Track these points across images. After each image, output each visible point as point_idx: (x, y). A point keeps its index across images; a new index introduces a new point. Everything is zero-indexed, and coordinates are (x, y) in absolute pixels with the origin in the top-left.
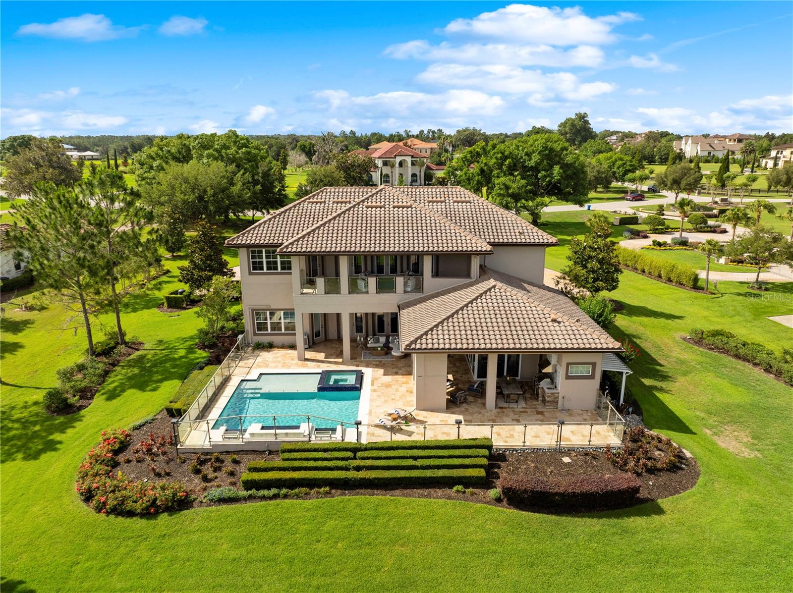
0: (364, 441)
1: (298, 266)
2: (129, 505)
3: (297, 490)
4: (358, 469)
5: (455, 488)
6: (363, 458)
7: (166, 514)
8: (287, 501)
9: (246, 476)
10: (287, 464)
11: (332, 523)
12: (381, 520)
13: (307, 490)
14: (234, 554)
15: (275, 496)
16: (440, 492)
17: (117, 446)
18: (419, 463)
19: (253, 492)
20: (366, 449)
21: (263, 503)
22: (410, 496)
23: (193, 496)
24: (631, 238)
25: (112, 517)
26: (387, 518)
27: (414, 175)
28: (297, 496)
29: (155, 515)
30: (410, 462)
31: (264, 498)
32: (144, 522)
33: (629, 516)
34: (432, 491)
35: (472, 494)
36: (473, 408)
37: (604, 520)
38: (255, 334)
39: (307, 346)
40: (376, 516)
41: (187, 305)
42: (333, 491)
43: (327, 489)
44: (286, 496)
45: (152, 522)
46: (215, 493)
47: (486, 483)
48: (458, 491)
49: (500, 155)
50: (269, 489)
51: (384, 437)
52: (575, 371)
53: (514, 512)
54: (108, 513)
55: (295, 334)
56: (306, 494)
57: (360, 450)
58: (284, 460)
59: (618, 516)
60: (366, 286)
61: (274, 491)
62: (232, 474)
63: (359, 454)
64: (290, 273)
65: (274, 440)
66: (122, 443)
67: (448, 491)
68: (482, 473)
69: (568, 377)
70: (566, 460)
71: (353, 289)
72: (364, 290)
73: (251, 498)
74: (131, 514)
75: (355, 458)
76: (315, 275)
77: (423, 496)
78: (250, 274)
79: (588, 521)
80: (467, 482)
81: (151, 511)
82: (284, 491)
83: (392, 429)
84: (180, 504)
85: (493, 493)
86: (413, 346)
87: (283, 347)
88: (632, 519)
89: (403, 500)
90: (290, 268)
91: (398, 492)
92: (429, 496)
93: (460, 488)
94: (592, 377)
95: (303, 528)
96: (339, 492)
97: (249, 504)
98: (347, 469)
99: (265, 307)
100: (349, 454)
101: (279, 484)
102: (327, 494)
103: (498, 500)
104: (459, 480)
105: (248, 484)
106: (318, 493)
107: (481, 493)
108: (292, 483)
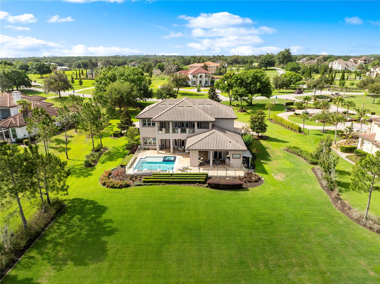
0: (174, 173)
1: (157, 125)
2: (115, 186)
3: (156, 183)
4: (172, 179)
6: (174, 177)
7: (124, 188)
8: (154, 186)
9: (144, 180)
10: (154, 177)
11: (165, 190)
12: (177, 190)
14: (141, 196)
15: (151, 185)
16: (193, 185)
17: (109, 174)
18: (188, 178)
19: (145, 183)
20: (175, 175)
21: (148, 186)
22: (185, 185)
23: (131, 184)
24: (288, 111)
25: (111, 189)
26: (178, 190)
27: (206, 81)
28: (157, 185)
29: (122, 188)
30: (186, 178)
31: (148, 185)
32: (119, 190)
33: (239, 191)
34: (191, 184)
35: (201, 185)
36: (207, 166)
37: (233, 192)
38: (144, 145)
39: (160, 149)
40: (176, 189)
41: (120, 136)
42: (166, 184)
43: (164, 183)
44: (154, 185)
45: (121, 189)
46: (136, 183)
47: (204, 183)
48: (197, 184)
49: (236, 78)
50: (149, 183)
51: (180, 172)
52: (235, 156)
53: (211, 189)
54: (110, 188)
55: (156, 146)
56: (159, 184)
57: (173, 175)
58: (153, 176)
59: (236, 191)
60: (178, 131)
61: (151, 183)
62: (140, 180)
63: (173, 176)
64: (155, 127)
65: (150, 172)
66: (110, 173)
67: (195, 184)
68: (204, 180)
69: (233, 158)
70: (228, 179)
71: (174, 131)
72: (177, 132)
73: (145, 185)
74: (115, 188)
75: (171, 176)
76: (162, 127)
77: (188, 185)
78: (143, 127)
79: (229, 191)
80: (200, 182)
81: (121, 187)
82: (153, 184)
83: (182, 171)
84: (128, 186)
85: (206, 185)
86: (189, 148)
87: (152, 149)
88: (240, 191)
89: (183, 186)
90: (155, 125)
91: (182, 184)
92: (190, 185)
93: (198, 184)
94: (240, 158)
95: (157, 191)
96: (167, 184)
97: (144, 186)
98: (169, 179)
99: (147, 137)
100: (170, 176)
101: (152, 182)
102: (164, 184)
103: (207, 187)
104: (198, 182)
105: (144, 182)
106: (162, 184)
107: (203, 185)
108: (156, 182)
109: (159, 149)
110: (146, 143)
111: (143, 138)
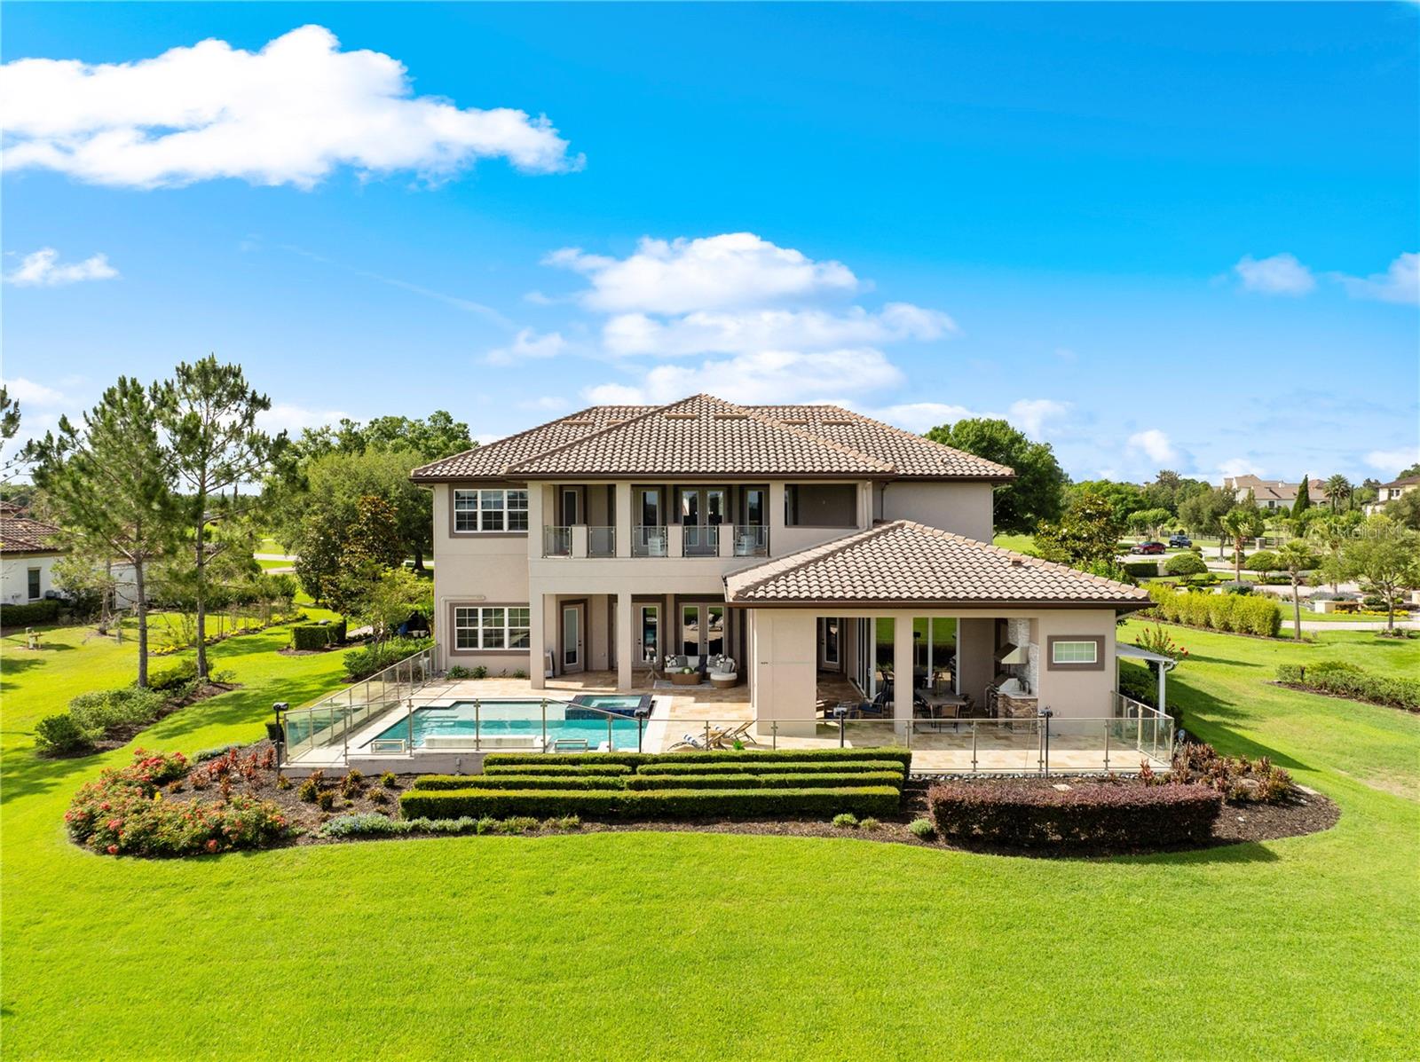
1: (539, 506)
3: (512, 821)
4: (638, 786)
5: (838, 818)
6: (649, 773)
7: (238, 856)
8: (490, 838)
9: (411, 795)
10: (493, 778)
13: (534, 821)
16: (806, 827)
17: (161, 771)
19: (423, 821)
21: (445, 839)
22: (745, 833)
26: (696, 861)
28: (512, 831)
29: (217, 854)
31: (443, 832)
33: (1205, 861)
34: (790, 825)
35: (873, 829)
37: (1152, 867)
38: (453, 653)
39: (550, 673)
41: (332, 646)
42: (587, 825)
43: (576, 819)
44: (488, 831)
46: (344, 820)
47: (898, 810)
48: (844, 824)
50: (456, 818)
52: (1065, 653)
53: (963, 856)
55: (528, 653)
56: (531, 828)
57: (642, 761)
59: (1181, 861)
60: (665, 546)
61: (465, 821)
62: (382, 799)
64: (526, 535)
66: (171, 768)
67: (822, 825)
68: (892, 792)
69: (1052, 667)
72: (660, 553)
73: (416, 831)
75: (634, 772)
77: (771, 832)
78: (451, 534)
79: (1120, 868)
81: (209, 845)
82: (486, 821)
84: (273, 837)
85: (920, 824)
86: (751, 593)
87: (504, 675)
88: (1212, 865)
89: (730, 837)
90: (525, 526)
91: (720, 826)
92: (784, 832)
93: (848, 817)
94: (1099, 666)
95: (517, 874)
96: (599, 825)
97: (410, 840)
98: (615, 787)
99: (476, 599)
101: (476, 808)
102: (573, 828)
103: (928, 837)
104: (845, 804)
105: (413, 809)
106: (555, 826)
107: (891, 828)
108: (504, 810)
109: (547, 668)
110: (467, 639)
111: (452, 606)
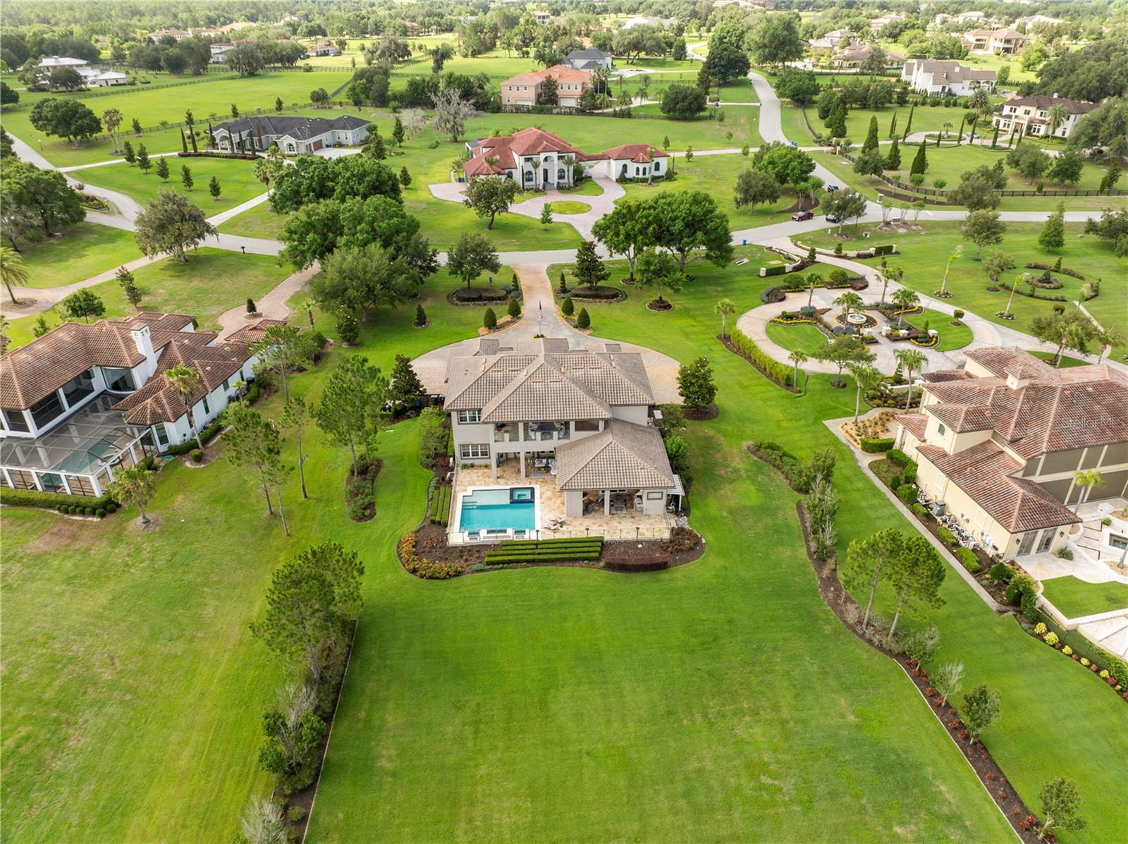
0: (540, 539)
2: (437, 574)
3: (511, 565)
4: (539, 554)
6: (541, 548)
7: (454, 578)
8: (507, 570)
9: (487, 559)
15: (502, 568)
16: (578, 564)
17: (414, 544)
18: (568, 550)
19: (491, 566)
20: (542, 543)
21: (497, 571)
23: (464, 569)
24: (768, 302)
25: (431, 581)
26: (554, 575)
27: (562, 171)
28: (511, 568)
30: (564, 550)
31: (497, 569)
34: (574, 563)
35: (592, 565)
36: (597, 515)
37: (650, 577)
38: (462, 458)
39: (498, 468)
40: (549, 575)
43: (526, 564)
46: (473, 567)
47: (598, 559)
50: (499, 565)
52: (651, 496)
53: (611, 573)
55: (489, 459)
56: (516, 567)
58: (503, 550)
59: (657, 575)
62: (478, 558)
63: (538, 546)
65: (494, 539)
67: (581, 563)
68: (597, 555)
70: (640, 546)
71: (527, 438)
73: (491, 569)
74: (438, 578)
75: (537, 549)
78: (459, 423)
79: (644, 576)
80: (589, 559)
81: (449, 576)
82: (506, 565)
84: (459, 573)
85: (602, 564)
87: (480, 467)
88: (663, 575)
89: (561, 569)
91: (558, 564)
92: (572, 566)
93: (587, 562)
94: (661, 499)
96: (531, 565)
97: (490, 572)
99: (469, 443)
100: (534, 546)
101: (503, 562)
103: (604, 567)
104: (584, 559)
105: (489, 563)
106: (521, 566)
107: (596, 564)
108: (510, 562)
110: (466, 454)
111: (460, 445)
